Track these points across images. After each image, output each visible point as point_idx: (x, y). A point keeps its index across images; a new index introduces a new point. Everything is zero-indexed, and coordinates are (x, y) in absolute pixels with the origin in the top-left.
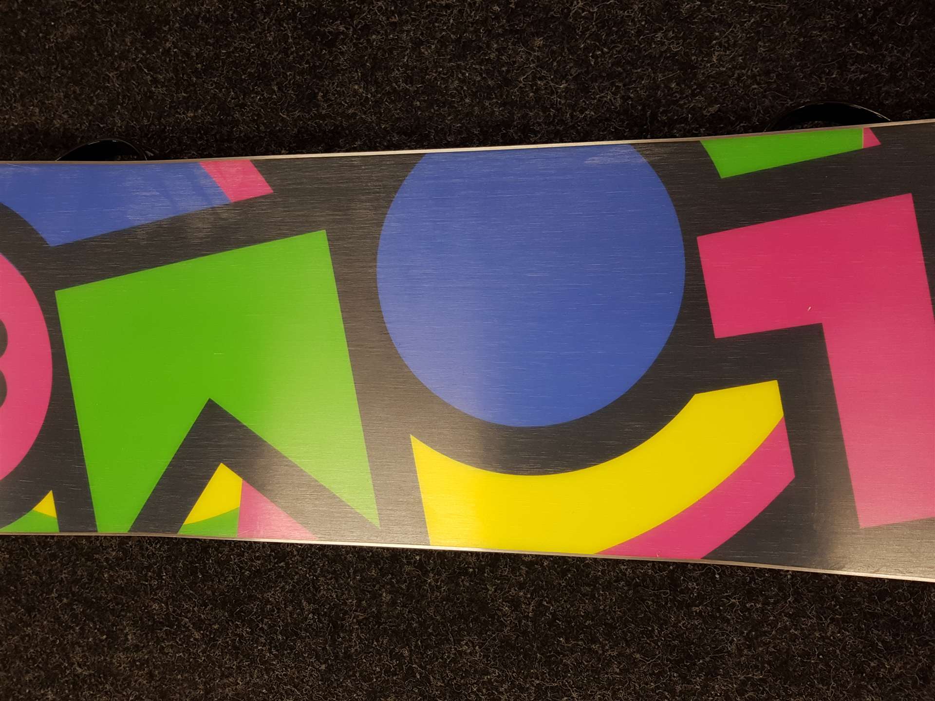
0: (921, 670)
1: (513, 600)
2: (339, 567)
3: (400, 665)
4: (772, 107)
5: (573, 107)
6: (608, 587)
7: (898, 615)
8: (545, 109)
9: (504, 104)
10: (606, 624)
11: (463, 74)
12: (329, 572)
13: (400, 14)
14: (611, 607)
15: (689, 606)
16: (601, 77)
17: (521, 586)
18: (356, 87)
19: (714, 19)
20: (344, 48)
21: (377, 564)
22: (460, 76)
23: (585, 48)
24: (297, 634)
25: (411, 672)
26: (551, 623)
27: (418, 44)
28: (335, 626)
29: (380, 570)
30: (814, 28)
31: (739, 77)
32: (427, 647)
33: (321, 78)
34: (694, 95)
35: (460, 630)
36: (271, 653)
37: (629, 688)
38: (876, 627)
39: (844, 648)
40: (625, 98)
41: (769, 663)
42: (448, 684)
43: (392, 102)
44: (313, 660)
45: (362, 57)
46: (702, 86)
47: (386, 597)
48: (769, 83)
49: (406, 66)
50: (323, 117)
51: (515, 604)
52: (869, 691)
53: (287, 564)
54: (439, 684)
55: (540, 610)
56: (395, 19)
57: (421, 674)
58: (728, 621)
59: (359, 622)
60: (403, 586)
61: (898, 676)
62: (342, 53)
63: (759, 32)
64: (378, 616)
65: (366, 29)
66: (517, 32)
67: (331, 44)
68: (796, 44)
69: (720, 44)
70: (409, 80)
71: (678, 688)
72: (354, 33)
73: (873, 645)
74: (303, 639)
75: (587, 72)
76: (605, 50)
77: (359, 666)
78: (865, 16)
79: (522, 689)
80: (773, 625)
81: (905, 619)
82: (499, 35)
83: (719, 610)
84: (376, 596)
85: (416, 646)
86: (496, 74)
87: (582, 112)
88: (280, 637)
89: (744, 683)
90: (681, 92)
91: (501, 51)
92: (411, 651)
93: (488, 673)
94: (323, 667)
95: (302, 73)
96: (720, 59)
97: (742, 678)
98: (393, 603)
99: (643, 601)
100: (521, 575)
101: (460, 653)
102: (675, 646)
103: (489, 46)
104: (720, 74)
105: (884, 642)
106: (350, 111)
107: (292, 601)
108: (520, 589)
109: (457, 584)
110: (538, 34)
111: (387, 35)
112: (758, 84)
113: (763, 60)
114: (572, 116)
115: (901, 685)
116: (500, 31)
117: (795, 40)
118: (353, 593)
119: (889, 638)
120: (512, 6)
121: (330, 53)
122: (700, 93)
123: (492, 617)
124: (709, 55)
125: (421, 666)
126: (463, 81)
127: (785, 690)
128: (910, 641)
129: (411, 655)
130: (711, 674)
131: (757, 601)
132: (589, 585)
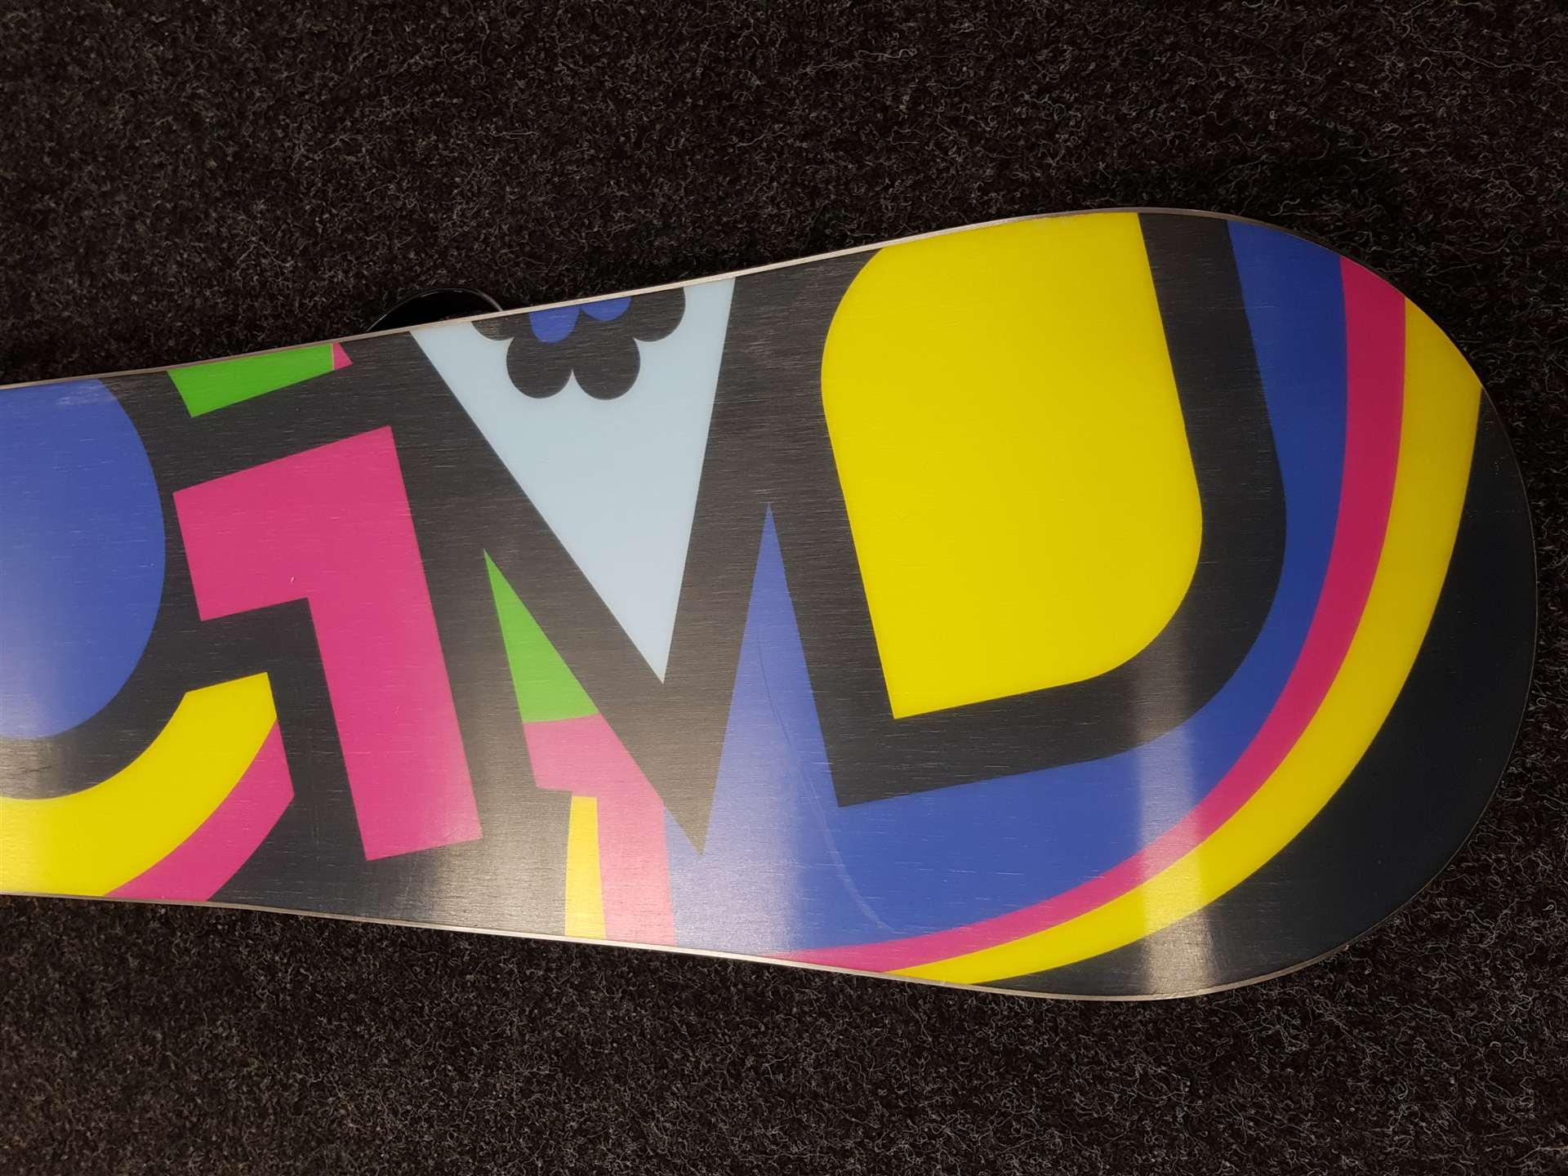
0: (733, 1063)
1: (269, 966)
2: (80, 922)
3: (154, 1051)
4: (525, 278)
5: (302, 292)
6: (371, 948)
7: (703, 987)
8: (272, 297)
9: (227, 293)
10: (371, 999)
11: (181, 255)
12: (72, 930)
13: (113, 179)
14: (376, 976)
15: (463, 974)
16: (332, 249)
17: (276, 948)
18: (71, 282)
19: (454, 159)
20: (56, 231)
21: (121, 918)
22: (179, 258)
23: (313, 210)
24: (44, 1011)
25: (165, 1061)
26: (311, 998)
27: (132, 218)
28: (84, 1000)
29: (125, 927)
30: (570, 162)
31: (486, 238)
32: (181, 1029)
33: (34, 273)
34: (436, 267)
35: (215, 1006)
36: (19, 1035)
37: (400, 1085)
38: (677, 1004)
39: (642, 1034)
40: (359, 276)
41: (557, 1053)
42: (206, 1079)
43: (109, 298)
44: (63, 1045)
45: (74, 241)
46: (444, 254)
47: (133, 963)
48: (521, 245)
49: (120, 249)
50: (38, 324)
51: (270, 969)
52: (673, 1094)
53: (29, 918)
54: (196, 1078)
55: (298, 982)
56: (107, 187)
57: (176, 1065)
58: (506, 994)
59: (108, 994)
60: (151, 948)
61: (706, 1073)
62: (54, 238)
63: (505, 173)
64: (127, 987)
65: (78, 204)
66: (237, 193)
67: (41, 227)
68: (549, 187)
69: (461, 194)
70: (125, 268)
71: (455, 1086)
72: (66, 209)
73: (676, 1030)
74: (51, 1017)
75: (315, 244)
76: (334, 211)
77: (111, 1052)
78: (628, 138)
79: (286, 1087)
80: (557, 1000)
81: (712, 993)
82: (218, 200)
83: (496, 980)
84: (123, 961)
85: (170, 1028)
86: (217, 253)
87: (311, 298)
88: (27, 1014)
89: (528, 1081)
90: (421, 264)
91: (221, 219)
92: (163, 1033)
93: (247, 1065)
94: (75, 1054)
95: (13, 268)
96: (463, 214)
97: (526, 1073)
98: (141, 970)
99: (411, 966)
100: (275, 933)
101: (217, 1036)
102: (449, 1029)
103: (207, 216)
104: (464, 235)
105: (689, 1025)
106: (66, 314)
107: (37, 967)
108: (276, 952)
109: (206, 947)
110: (259, 195)
111: (98, 209)
112: (510, 246)
113: (513, 212)
114: (301, 305)
115: (708, 1085)
116: (218, 194)
117: (548, 181)
118: (99, 957)
119: (693, 1019)
120: (229, 159)
121: (42, 237)
122: (443, 264)
123: (248, 988)
124: (450, 209)
125: (175, 1054)
126: (180, 264)
127: (577, 1091)
128: (717, 1022)
129: (164, 1039)
130: (492, 1067)
131: (538, 967)
132: (349, 946)
